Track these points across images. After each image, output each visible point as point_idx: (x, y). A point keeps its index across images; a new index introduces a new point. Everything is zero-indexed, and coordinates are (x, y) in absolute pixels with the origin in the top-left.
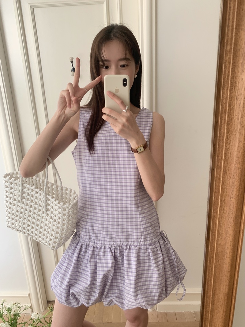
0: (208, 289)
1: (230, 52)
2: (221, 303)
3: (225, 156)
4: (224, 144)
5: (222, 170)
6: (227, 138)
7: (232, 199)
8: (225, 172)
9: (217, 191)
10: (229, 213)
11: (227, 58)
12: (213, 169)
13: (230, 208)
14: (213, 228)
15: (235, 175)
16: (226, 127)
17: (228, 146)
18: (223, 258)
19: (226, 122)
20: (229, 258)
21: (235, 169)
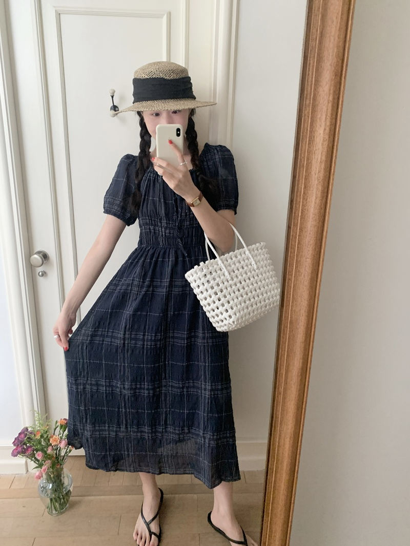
0: (281, 365)
1: (309, 106)
2: (294, 381)
3: (302, 213)
4: (301, 200)
5: (298, 228)
6: (304, 193)
7: (307, 260)
8: (301, 230)
9: (293, 251)
10: (304, 276)
11: (306, 112)
12: (289, 227)
13: (305, 270)
14: (288, 292)
15: (311, 233)
16: (303, 182)
17: (305, 203)
18: (298, 326)
19: (304, 177)
20: (304, 326)
21: (311, 226)
